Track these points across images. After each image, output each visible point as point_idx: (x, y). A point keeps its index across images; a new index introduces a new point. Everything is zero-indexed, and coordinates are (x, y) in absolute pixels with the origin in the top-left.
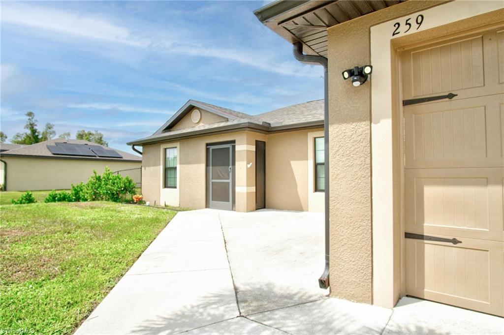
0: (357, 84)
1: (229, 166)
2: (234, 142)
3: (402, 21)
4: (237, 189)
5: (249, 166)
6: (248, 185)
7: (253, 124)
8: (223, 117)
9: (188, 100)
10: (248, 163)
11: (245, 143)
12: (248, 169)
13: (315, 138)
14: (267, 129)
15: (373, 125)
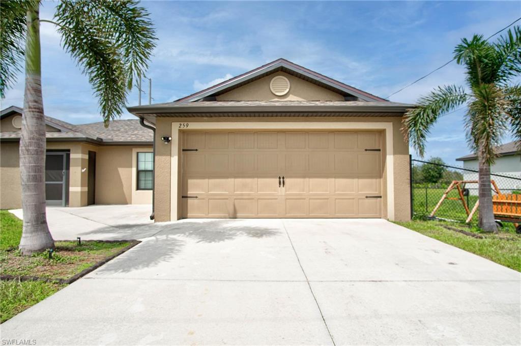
0: (166, 143)
1: (62, 170)
2: (69, 150)
3: (182, 123)
4: (71, 189)
5: (83, 171)
6: (82, 186)
7: (89, 138)
8: (53, 127)
9: (11, 106)
10: (83, 168)
11: (81, 152)
12: (82, 173)
13: (138, 153)
14: (99, 143)
15: (172, 158)
